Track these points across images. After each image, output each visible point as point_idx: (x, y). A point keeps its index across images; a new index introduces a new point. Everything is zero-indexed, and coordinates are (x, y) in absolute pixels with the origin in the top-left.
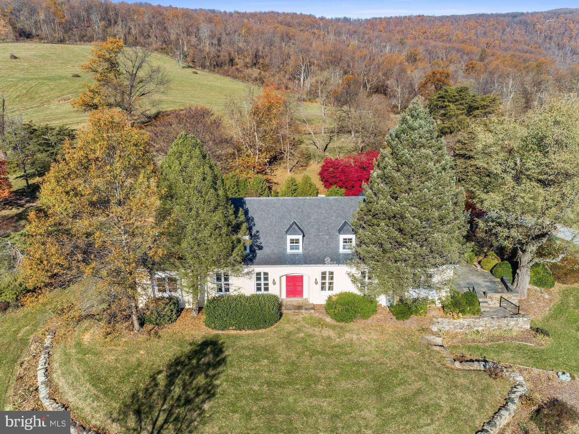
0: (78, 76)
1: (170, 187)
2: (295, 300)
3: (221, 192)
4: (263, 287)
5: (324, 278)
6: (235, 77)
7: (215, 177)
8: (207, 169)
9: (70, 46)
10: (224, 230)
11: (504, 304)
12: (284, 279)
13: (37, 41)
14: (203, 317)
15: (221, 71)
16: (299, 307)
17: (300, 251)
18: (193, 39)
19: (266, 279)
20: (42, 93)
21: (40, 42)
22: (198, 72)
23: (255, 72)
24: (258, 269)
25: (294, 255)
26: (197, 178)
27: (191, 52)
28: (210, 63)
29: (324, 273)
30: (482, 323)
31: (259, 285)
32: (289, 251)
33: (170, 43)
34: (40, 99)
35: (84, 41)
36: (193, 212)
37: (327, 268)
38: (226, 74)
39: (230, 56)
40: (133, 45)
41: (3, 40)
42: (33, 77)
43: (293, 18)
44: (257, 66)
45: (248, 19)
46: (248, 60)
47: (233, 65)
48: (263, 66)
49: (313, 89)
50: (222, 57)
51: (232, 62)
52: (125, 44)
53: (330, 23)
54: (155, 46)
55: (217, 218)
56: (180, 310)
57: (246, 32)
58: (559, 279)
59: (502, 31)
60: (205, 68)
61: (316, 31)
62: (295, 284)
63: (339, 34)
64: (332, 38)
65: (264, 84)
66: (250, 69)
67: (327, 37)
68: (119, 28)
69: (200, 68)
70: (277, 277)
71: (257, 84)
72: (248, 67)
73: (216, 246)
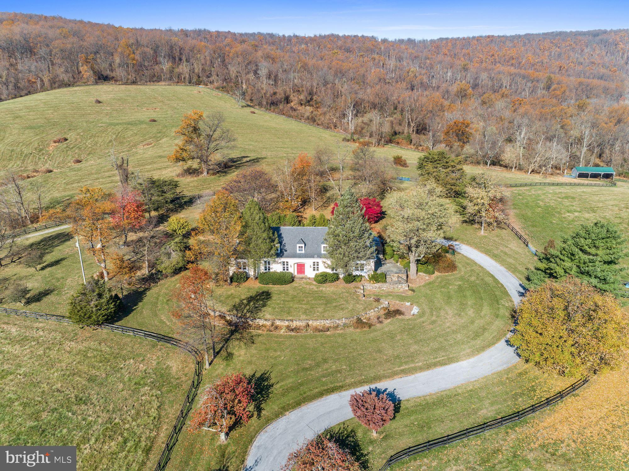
0: (155, 121)
1: (246, 223)
2: (301, 276)
3: (267, 224)
4: (286, 268)
5: (314, 265)
6: (289, 116)
7: (265, 218)
8: (261, 215)
9: (141, 87)
10: (268, 241)
11: (400, 279)
12: (296, 265)
13: (113, 82)
14: (258, 281)
15: (276, 110)
16: (302, 278)
17: (303, 252)
18: (251, 76)
19: (287, 265)
20: (128, 137)
21: (116, 84)
22: (256, 111)
23: (308, 110)
24: (283, 260)
25: (300, 254)
26: (257, 218)
27: (250, 91)
28: (267, 103)
29: (314, 263)
30: (385, 286)
31: (284, 267)
32: (298, 252)
33: (230, 82)
34: (127, 144)
35: (153, 82)
36: (255, 233)
37: (316, 260)
38: (282, 113)
39: (285, 95)
40: (196, 84)
41: (85, 83)
42: (117, 122)
43: (353, 43)
44: (311, 103)
45: (307, 44)
46: (302, 97)
47: (288, 103)
48: (317, 103)
49: (359, 129)
50: (278, 94)
51: (287, 100)
52: (190, 83)
53: (393, 46)
54: (216, 84)
55: (265, 235)
56: (247, 278)
57: (302, 66)
58: (439, 271)
59: (580, 51)
60: (262, 107)
61: (376, 56)
62: (301, 267)
63: (400, 59)
64: (392, 63)
65: (315, 123)
66: (303, 107)
67: (388, 62)
68: (184, 68)
69: (257, 107)
70: (292, 264)
71: (309, 123)
72: (302, 105)
73: (264, 247)
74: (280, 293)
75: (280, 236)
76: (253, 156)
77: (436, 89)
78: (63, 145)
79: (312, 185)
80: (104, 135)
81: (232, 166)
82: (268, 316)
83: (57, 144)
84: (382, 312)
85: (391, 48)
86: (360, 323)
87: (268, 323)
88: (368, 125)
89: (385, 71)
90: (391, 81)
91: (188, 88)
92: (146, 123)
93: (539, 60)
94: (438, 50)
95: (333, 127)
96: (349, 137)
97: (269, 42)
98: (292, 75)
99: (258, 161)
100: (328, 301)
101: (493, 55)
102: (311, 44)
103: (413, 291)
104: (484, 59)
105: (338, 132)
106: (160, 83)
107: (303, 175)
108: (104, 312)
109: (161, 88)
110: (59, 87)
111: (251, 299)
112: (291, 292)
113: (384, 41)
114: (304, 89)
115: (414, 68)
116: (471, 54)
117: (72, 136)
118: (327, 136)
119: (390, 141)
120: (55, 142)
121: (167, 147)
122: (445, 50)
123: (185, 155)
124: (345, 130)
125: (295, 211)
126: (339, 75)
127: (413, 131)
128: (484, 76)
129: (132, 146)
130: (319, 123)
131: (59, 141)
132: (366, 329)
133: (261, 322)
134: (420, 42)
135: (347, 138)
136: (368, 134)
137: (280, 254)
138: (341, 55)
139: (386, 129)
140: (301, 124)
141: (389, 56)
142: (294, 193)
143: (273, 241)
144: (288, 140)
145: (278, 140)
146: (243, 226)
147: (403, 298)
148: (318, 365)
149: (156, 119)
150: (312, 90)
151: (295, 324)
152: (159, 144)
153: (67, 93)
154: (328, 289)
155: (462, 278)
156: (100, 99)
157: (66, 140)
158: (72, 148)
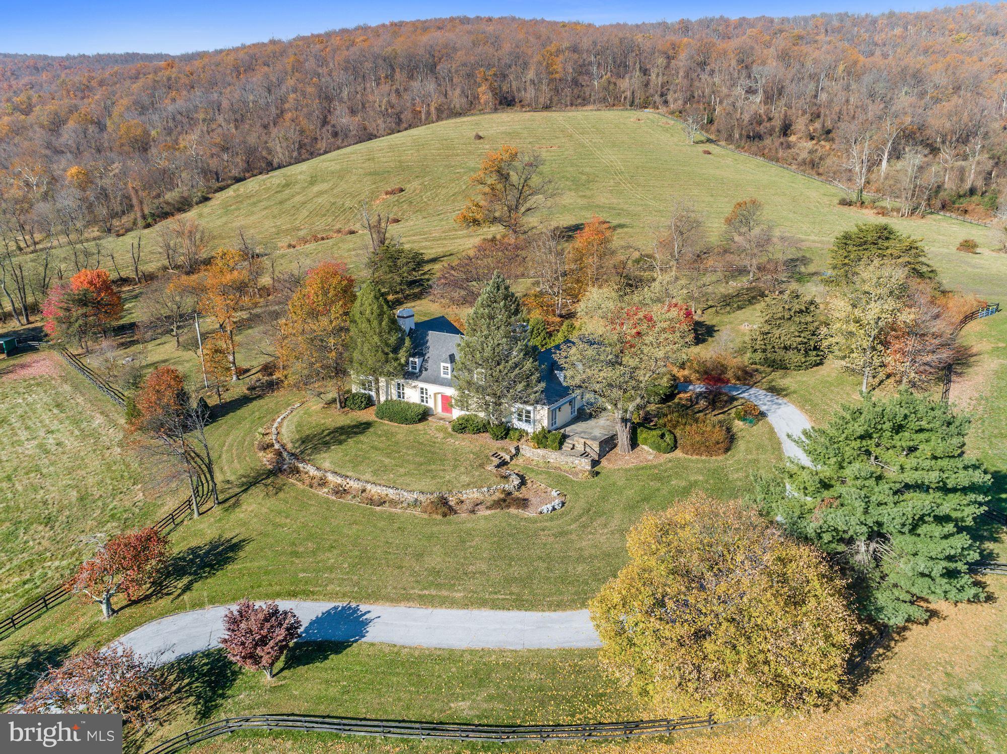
4: (424, 400)
9: (554, 114)
12: (439, 397)
13: (518, 108)
17: (449, 376)
19: (427, 394)
24: (422, 385)
25: (445, 379)
31: (422, 397)
32: (442, 375)
35: (576, 106)
41: (481, 110)
52: (629, 106)
54: (672, 106)
75: (425, 345)
78: (394, 197)
83: (388, 196)
86: (439, 504)
91: (626, 113)
100: (430, 460)
106: (584, 108)
109: (583, 115)
117: (412, 186)
120: (387, 193)
123: (479, 215)
131: (392, 193)
135: (849, 199)
137: (418, 375)
147: (560, 482)
156: (481, 134)
157: (402, 191)
158: (402, 202)
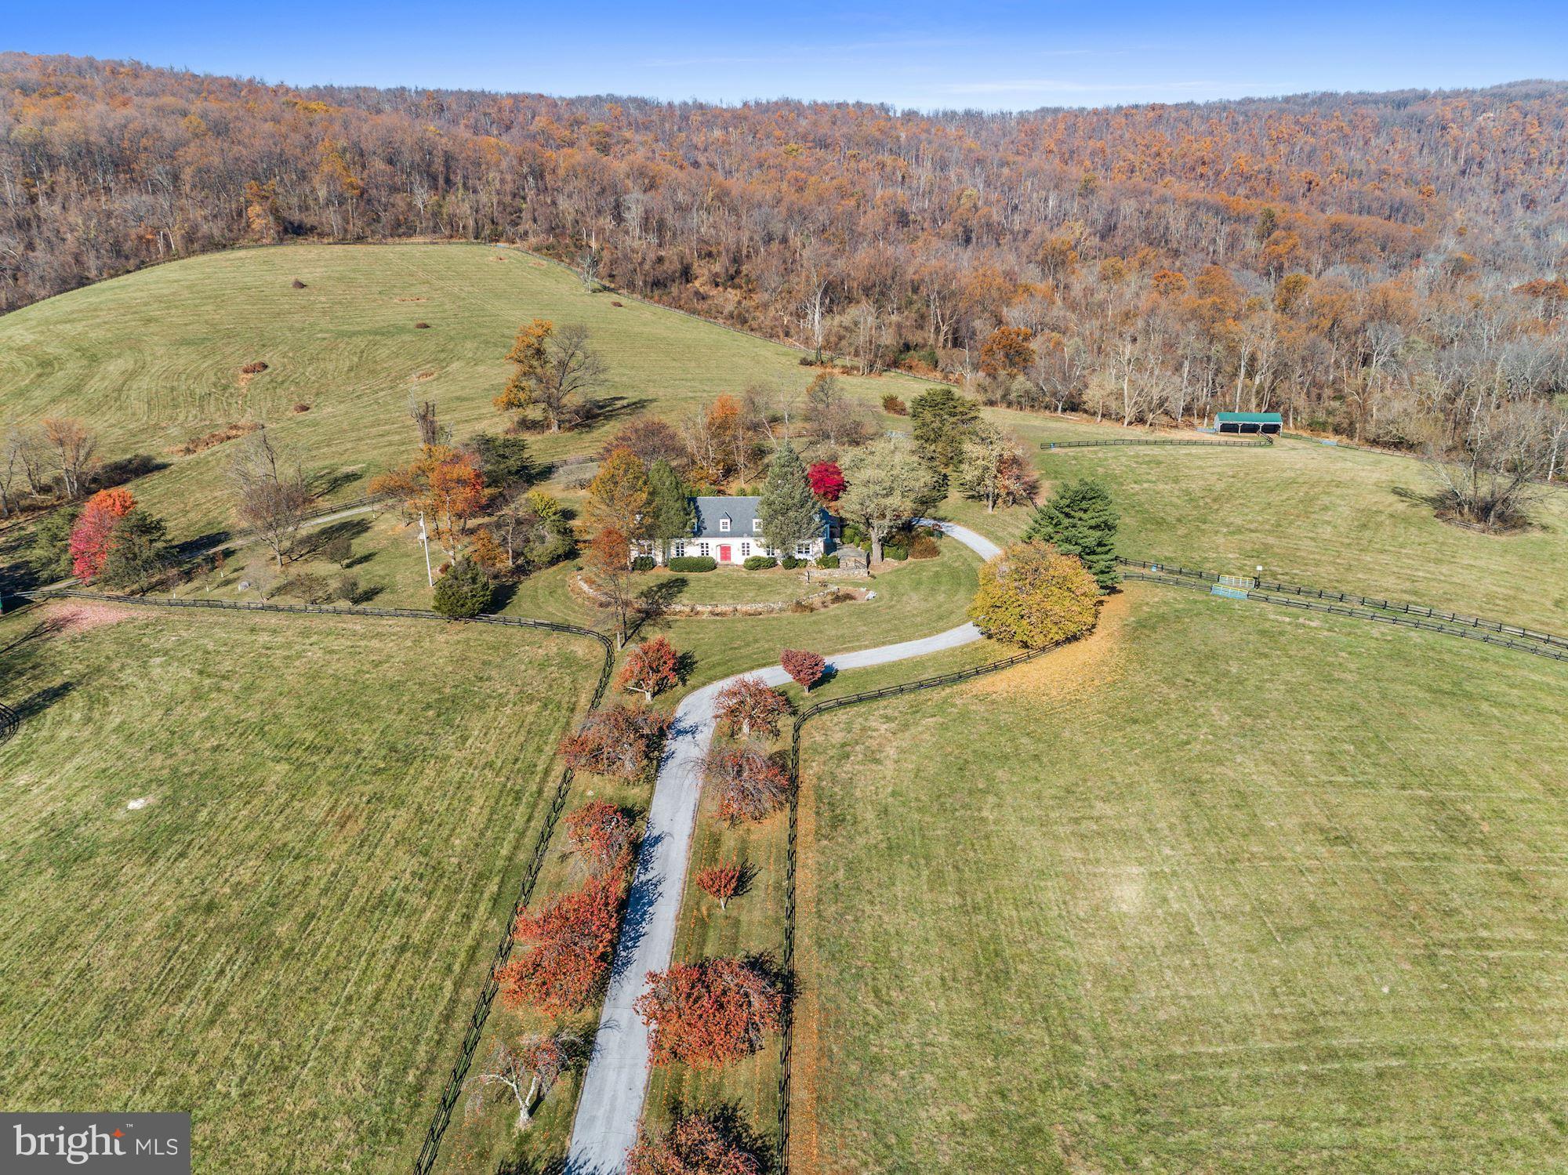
0: (426, 326)
1: (654, 489)
2: (725, 561)
3: (680, 491)
5: (743, 547)
6: (693, 312)
7: (677, 483)
8: (673, 478)
9: (376, 249)
10: (682, 513)
11: (858, 564)
13: (316, 239)
14: (668, 568)
15: (665, 298)
16: (727, 564)
18: (607, 222)
20: (384, 361)
21: (323, 243)
22: (623, 301)
23: (730, 298)
26: (668, 482)
27: (606, 255)
28: (645, 282)
29: (743, 544)
30: (836, 571)
33: (563, 234)
35: (399, 236)
36: (665, 502)
37: (746, 540)
38: (677, 304)
39: (682, 263)
40: (491, 241)
41: (256, 241)
42: (351, 328)
43: (834, 123)
44: (737, 281)
45: (726, 128)
46: (717, 268)
47: (688, 281)
48: (749, 281)
49: (833, 339)
50: (667, 264)
51: (686, 274)
52: (476, 238)
53: (928, 131)
54: (533, 240)
55: (678, 505)
56: (653, 565)
57: (717, 197)
58: (913, 556)
59: (1361, 143)
60: (633, 292)
61: (887, 159)
62: (725, 551)
63: (943, 165)
64: (923, 175)
65: (746, 326)
66: (721, 289)
67: (915, 170)
68: (459, 204)
69: (625, 291)
70: (713, 547)
71: (733, 325)
72: (717, 285)
73: (677, 520)
74: (699, 580)
75: (697, 508)
76: (632, 396)
77: (1020, 236)
78: (263, 378)
79: (741, 444)
80: (333, 356)
81: (599, 415)
82: (686, 602)
83: (251, 375)
84: (829, 597)
85: (924, 136)
86: (800, 606)
87: (687, 609)
88: (851, 331)
89: (908, 193)
90: (919, 218)
91: (475, 248)
92: (409, 331)
93: (1263, 166)
94: (1033, 141)
95: (781, 335)
96: (812, 357)
97: (637, 124)
98: (695, 218)
99: (643, 407)
100: (761, 587)
101: (1158, 155)
102: (736, 127)
103: (873, 577)
104: (1137, 164)
105: (791, 346)
106: (414, 240)
107: (726, 429)
108: (481, 599)
109: (417, 251)
110: (204, 250)
111: (661, 587)
112: (714, 579)
113: (910, 116)
114: (721, 248)
115: (974, 189)
116: (1108, 151)
117: (273, 359)
118: (769, 354)
119: (895, 364)
120: (246, 371)
121: (466, 379)
122: (1048, 142)
123: (522, 396)
124: (807, 341)
125: (714, 483)
126: (797, 218)
127: (946, 340)
128: (1128, 207)
129: (396, 378)
130: (755, 324)
131: (253, 370)
132: (807, 613)
133: (678, 608)
134: (994, 116)
135: (810, 358)
136: (852, 350)
137: (698, 533)
138: (806, 157)
139: (888, 338)
140: (716, 329)
141: (917, 156)
142: (712, 456)
143: (688, 514)
144: (693, 364)
145: (674, 364)
146: (650, 494)
147: (858, 585)
148: (748, 645)
149: (427, 322)
150: (739, 251)
151: (719, 610)
152: (448, 374)
153: (224, 264)
154: (761, 575)
155: (943, 564)
156: (300, 279)
157: (265, 367)
158: (283, 382)
